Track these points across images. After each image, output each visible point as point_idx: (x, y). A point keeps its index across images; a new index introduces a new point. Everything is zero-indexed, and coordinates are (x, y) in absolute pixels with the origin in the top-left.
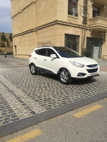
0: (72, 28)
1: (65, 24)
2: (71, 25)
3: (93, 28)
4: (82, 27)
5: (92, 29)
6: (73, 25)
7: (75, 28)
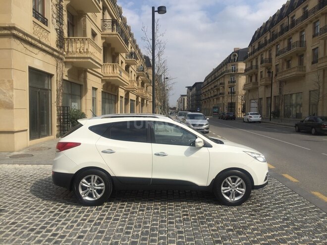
0: (41, 55)
1: (30, 40)
2: (40, 45)
3: (75, 60)
4: (57, 54)
5: (72, 63)
6: (44, 47)
7: (44, 54)
